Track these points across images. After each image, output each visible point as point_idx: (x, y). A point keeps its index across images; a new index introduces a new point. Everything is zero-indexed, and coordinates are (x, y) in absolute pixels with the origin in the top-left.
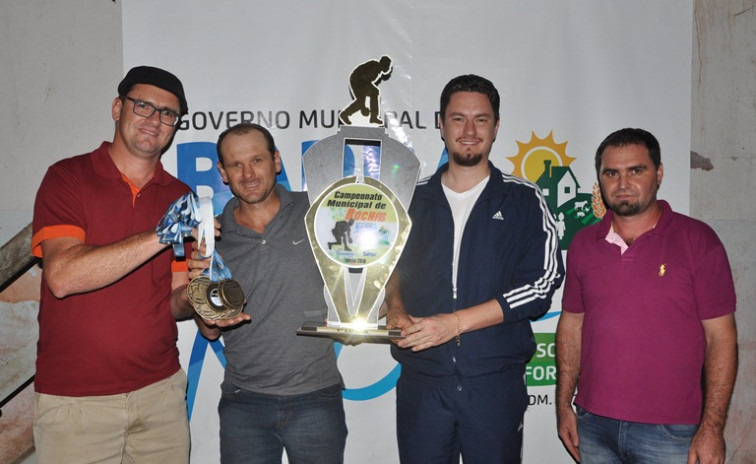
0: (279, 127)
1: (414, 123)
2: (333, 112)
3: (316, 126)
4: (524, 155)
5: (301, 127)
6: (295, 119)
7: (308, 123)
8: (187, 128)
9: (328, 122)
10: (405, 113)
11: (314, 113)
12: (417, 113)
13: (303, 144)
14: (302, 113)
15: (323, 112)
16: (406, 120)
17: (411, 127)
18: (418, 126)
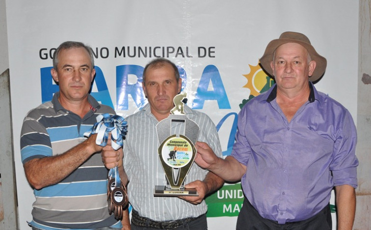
0: (102, 57)
1: (185, 53)
2: (135, 48)
3: (124, 56)
4: (254, 74)
5: (116, 57)
6: (112, 52)
7: (120, 55)
8: (47, 58)
9: (132, 54)
10: (180, 48)
11: (124, 48)
12: (187, 48)
13: (117, 67)
14: (116, 49)
15: (128, 48)
16: (180, 52)
17: (183, 56)
18: (188, 56)
